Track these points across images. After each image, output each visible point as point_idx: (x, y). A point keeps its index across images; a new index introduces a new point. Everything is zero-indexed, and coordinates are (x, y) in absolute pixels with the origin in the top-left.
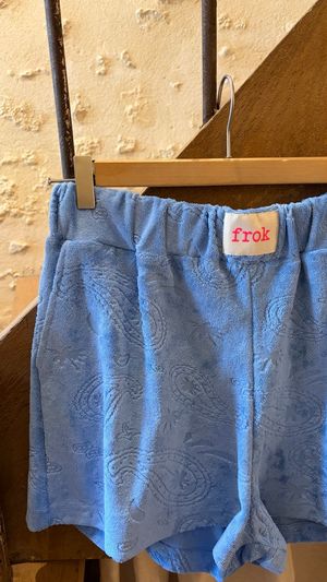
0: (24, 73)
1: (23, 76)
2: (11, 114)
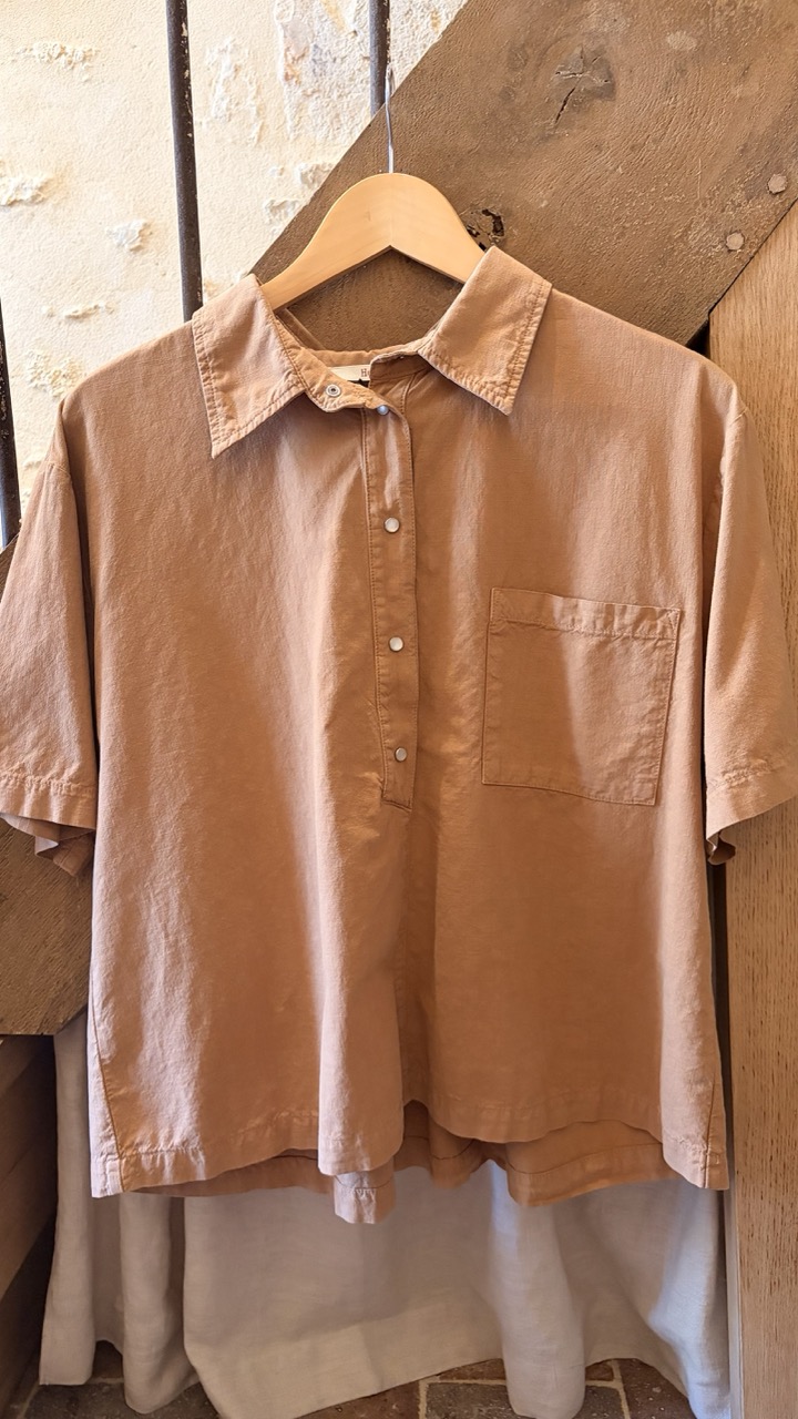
0: (70, 312)
1: (69, 317)
2: (47, 381)
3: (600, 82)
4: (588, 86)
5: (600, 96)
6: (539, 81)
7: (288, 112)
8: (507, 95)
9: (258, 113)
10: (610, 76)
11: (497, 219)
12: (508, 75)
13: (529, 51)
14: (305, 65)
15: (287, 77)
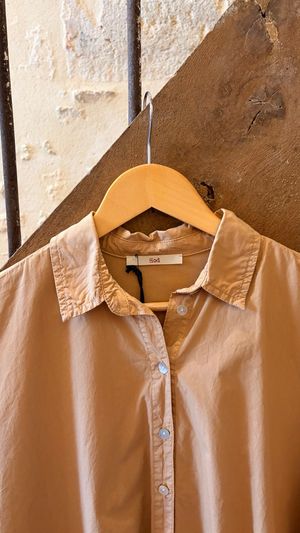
3: (276, 107)
4: (269, 110)
5: (276, 116)
6: (239, 105)
7: (68, 64)
8: (217, 113)
9: (53, 64)
10: (283, 104)
11: (210, 188)
12: (219, 101)
13: (232, 86)
14: (76, 42)
15: (67, 47)
